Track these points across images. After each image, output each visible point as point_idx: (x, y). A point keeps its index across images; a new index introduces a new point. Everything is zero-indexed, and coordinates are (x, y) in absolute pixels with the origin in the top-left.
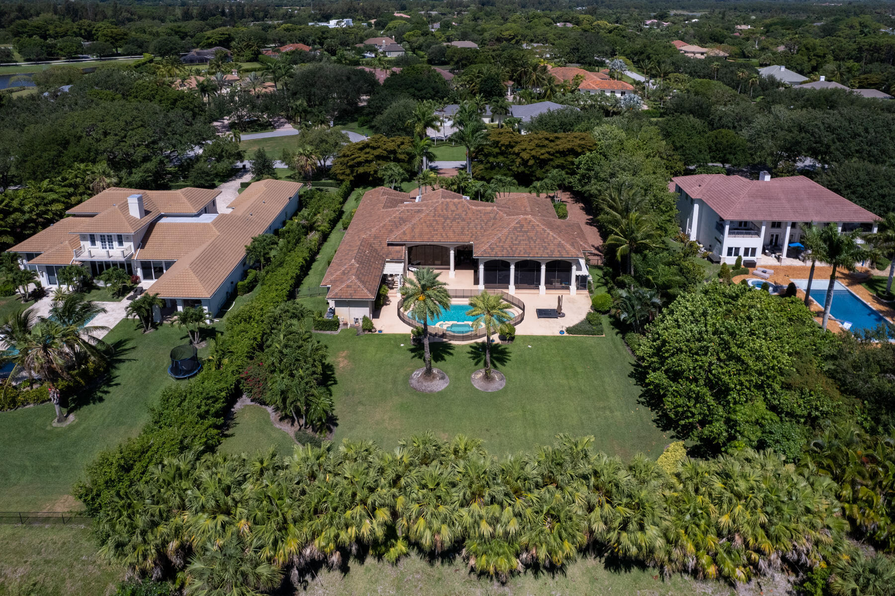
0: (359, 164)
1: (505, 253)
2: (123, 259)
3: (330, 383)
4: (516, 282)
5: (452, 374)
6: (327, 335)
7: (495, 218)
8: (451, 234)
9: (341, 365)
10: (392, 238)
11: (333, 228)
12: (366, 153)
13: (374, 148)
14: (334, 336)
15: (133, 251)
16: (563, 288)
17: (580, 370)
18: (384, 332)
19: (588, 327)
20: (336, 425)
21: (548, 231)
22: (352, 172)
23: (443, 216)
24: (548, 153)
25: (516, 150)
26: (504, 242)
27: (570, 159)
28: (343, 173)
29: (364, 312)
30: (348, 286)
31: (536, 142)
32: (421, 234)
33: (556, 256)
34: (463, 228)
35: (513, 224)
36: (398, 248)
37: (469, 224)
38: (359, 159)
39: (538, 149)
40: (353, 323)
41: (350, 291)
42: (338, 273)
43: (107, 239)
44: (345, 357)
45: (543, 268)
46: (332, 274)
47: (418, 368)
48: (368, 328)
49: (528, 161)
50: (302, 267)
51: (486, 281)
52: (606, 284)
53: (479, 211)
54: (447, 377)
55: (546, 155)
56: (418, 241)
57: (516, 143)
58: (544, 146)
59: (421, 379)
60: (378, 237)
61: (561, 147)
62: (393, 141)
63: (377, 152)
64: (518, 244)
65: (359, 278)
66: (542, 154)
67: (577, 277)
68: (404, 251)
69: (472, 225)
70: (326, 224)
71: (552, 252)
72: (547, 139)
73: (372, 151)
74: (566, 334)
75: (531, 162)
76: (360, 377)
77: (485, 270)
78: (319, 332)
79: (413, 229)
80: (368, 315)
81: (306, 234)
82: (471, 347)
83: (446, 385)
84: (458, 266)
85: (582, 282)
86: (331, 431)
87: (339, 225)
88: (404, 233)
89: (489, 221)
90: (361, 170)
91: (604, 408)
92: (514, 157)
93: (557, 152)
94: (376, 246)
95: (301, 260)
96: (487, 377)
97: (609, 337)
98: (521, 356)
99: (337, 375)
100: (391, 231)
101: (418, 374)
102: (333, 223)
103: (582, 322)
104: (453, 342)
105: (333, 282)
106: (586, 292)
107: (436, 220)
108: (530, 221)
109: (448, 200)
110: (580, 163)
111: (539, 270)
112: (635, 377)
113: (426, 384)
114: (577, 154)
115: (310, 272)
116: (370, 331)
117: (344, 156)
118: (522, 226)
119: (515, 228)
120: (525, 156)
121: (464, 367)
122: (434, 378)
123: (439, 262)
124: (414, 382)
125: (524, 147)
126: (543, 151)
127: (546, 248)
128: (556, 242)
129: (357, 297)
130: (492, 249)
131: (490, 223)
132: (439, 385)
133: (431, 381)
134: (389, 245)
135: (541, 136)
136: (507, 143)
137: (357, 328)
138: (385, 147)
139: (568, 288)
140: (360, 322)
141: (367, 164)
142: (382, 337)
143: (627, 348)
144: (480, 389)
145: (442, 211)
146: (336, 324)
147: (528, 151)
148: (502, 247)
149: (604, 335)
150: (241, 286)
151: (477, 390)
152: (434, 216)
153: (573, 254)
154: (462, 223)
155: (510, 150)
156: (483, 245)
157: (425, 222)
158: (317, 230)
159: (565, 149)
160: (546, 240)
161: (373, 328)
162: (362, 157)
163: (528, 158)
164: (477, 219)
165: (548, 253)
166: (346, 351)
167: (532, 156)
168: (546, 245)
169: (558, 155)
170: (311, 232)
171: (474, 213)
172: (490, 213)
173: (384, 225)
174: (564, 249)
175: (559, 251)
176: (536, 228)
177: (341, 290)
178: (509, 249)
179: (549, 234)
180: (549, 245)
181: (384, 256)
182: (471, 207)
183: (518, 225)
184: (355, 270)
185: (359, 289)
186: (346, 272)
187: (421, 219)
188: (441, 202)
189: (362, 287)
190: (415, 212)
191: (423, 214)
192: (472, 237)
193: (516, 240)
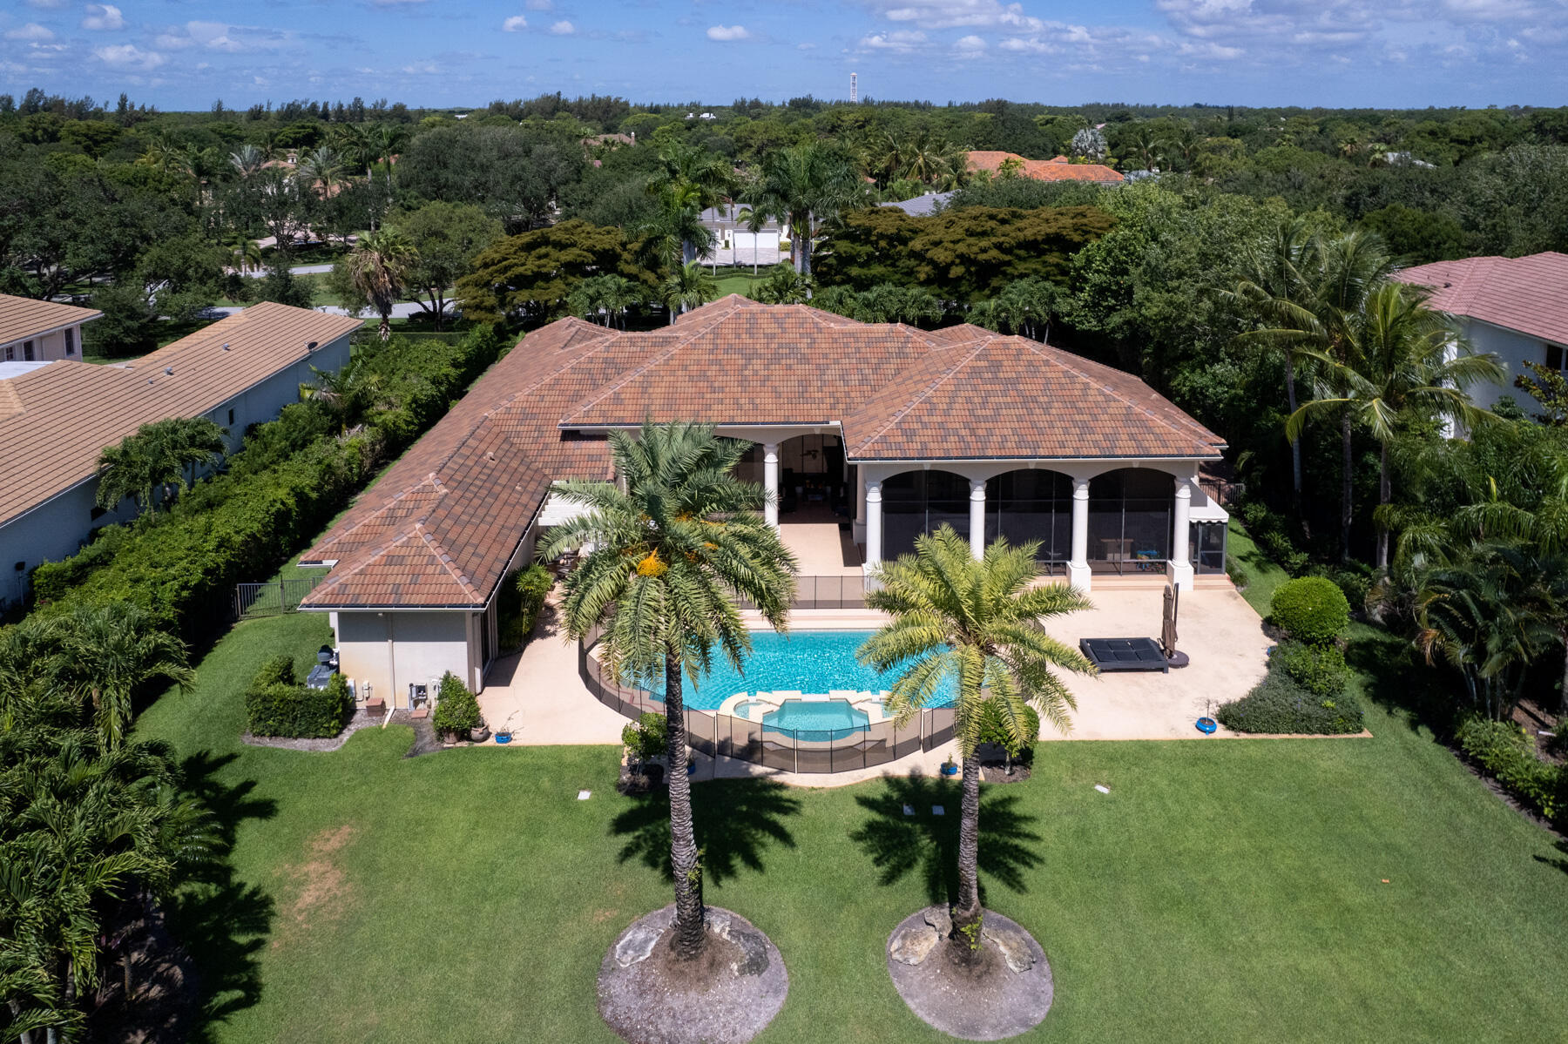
0: (523, 282)
1: (952, 445)
3: (225, 997)
5: (796, 936)
6: (296, 755)
7: (901, 354)
8: (766, 400)
9: (308, 897)
10: (577, 416)
12: (540, 257)
14: (319, 763)
16: (1142, 569)
18: (519, 740)
21: (1085, 379)
23: (740, 351)
24: (999, 246)
25: (917, 244)
26: (946, 413)
29: (447, 659)
31: (966, 224)
32: (671, 403)
33: (1127, 452)
34: (804, 384)
35: (967, 361)
36: (594, 446)
37: (822, 370)
38: (521, 269)
39: (971, 240)
40: (405, 703)
41: (397, 576)
42: (372, 517)
44: (335, 859)
45: (1081, 496)
47: (641, 909)
48: (460, 723)
49: (949, 267)
50: (282, 516)
53: (850, 335)
54: (774, 957)
55: (994, 253)
57: (915, 232)
58: (984, 234)
59: (657, 976)
60: (534, 416)
61: (1029, 234)
62: (609, 233)
63: (568, 255)
64: (994, 420)
65: (437, 532)
66: (984, 251)
67: (1192, 527)
68: (613, 455)
69: (832, 373)
71: (1113, 439)
72: (992, 217)
73: (554, 253)
74: (1222, 732)
75: (957, 271)
76: (375, 963)
78: (268, 742)
79: (645, 387)
80: (461, 672)
81: (334, 431)
82: (865, 802)
83: (774, 1005)
84: (789, 512)
85: (1208, 548)
88: (617, 399)
89: (883, 360)
92: (913, 262)
93: (1020, 245)
94: (526, 443)
95: (282, 493)
96: (964, 955)
97: (1394, 742)
98: (1082, 834)
99: (270, 962)
100: (577, 397)
101: (641, 943)
104: (797, 780)
105: (349, 548)
106: (1222, 580)
107: (718, 362)
109: (754, 308)
110: (1089, 261)
111: (1067, 508)
113: (676, 1001)
114: (1073, 246)
116: (463, 735)
117: (486, 266)
118: (996, 366)
120: (941, 255)
121: (846, 899)
122: (714, 965)
124: (619, 989)
125: (936, 238)
126: (984, 243)
127: (1086, 429)
128: (1116, 409)
129: (420, 598)
130: (910, 435)
131: (890, 368)
132: (740, 1008)
133: (704, 982)
134: (567, 436)
136: (893, 231)
137: (416, 724)
138: (589, 243)
139: (1161, 569)
140: (432, 698)
141: (541, 283)
142: (510, 760)
143: (1487, 785)
144: (939, 1026)
145: (738, 336)
146: (333, 708)
147: (946, 244)
148: (941, 426)
149: (1366, 734)
150: (48, 576)
151: (927, 1030)
152: (711, 352)
153: (1182, 444)
154: (801, 369)
155: (900, 248)
156: (876, 423)
157: (685, 367)
158: (372, 424)
159: (1040, 238)
160: (1081, 405)
161: (477, 721)
162: (530, 265)
163: (949, 260)
164: (847, 355)
165: (1096, 444)
166: (346, 829)
167: (958, 256)
168: (1086, 417)
169: (1022, 253)
170: (351, 425)
171: (835, 341)
172: (884, 340)
173: (557, 381)
174: (1149, 431)
175: (1132, 437)
176: (1043, 369)
177: (361, 573)
178: (964, 432)
179: (1087, 385)
180: (1094, 418)
181: (548, 471)
182: (824, 324)
183: (983, 364)
184: (433, 506)
185: (429, 570)
186: (399, 513)
187: (672, 358)
188: (732, 312)
189: (442, 560)
190: (655, 344)
191: (680, 346)
192: (834, 406)
193: (984, 405)
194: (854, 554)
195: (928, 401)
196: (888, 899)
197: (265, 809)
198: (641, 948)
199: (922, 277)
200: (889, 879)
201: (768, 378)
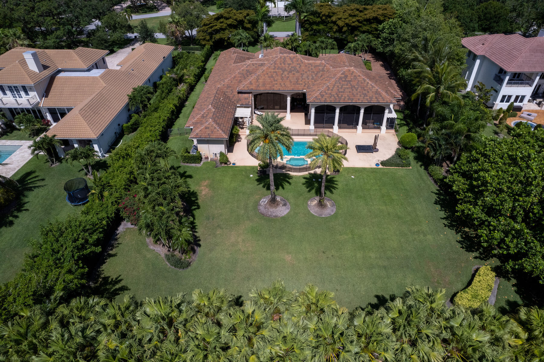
0: (217, 31)
1: (332, 99)
2: (29, 107)
3: (194, 207)
4: (339, 123)
5: (292, 200)
6: (193, 167)
7: (323, 70)
8: (288, 84)
9: (204, 193)
10: (241, 87)
11: (197, 81)
12: (221, 23)
13: (227, 19)
14: (198, 168)
15: (39, 100)
16: (375, 128)
17: (395, 197)
18: (237, 165)
19: (398, 161)
20: (199, 246)
21: (368, 81)
22: (211, 38)
23: (281, 69)
24: (358, 21)
25: (334, 19)
26: (332, 90)
27: (374, 26)
28: (204, 39)
29: (221, 148)
30: (206, 128)
31: (349, 12)
32: (264, 84)
33: (374, 102)
34: (298, 79)
35: (339, 75)
36: (246, 95)
37: (302, 75)
38: (216, 27)
39: (350, 18)
40: (212, 157)
41: (208, 131)
42: (199, 116)
43: (14, 89)
44: (206, 186)
45: (362, 111)
46: (194, 118)
47: (264, 196)
48: (224, 160)
49: (342, 27)
50: (173, 112)
51: (316, 122)
52: (407, 125)
53: (310, 64)
54: (288, 204)
55: (357, 23)
56: (262, 89)
57: (334, 13)
58: (355, 16)
59: (268, 206)
60: (230, 87)
61: (368, 17)
62: (241, 13)
63: (229, 22)
64: (343, 92)
65: (215, 121)
66: (353, 22)
67: (388, 119)
68: (251, 98)
69: (305, 76)
70: (192, 78)
71: (371, 98)
72: (358, 10)
73: (225, 21)
74: (380, 166)
75: (345, 29)
76: (219, 203)
77: (316, 113)
78: (186, 164)
79: (257, 79)
80: (224, 151)
81: (177, 85)
82: (305, 178)
83: (288, 211)
84: (293, 110)
85: (391, 123)
86: (194, 251)
87: (203, 79)
88: (251, 83)
89: (318, 72)
90: (218, 36)
91: (418, 232)
92: (332, 25)
93: (365, 20)
94: (229, 94)
95: (171, 106)
96: (321, 204)
97: (416, 169)
98: (346, 185)
99: (200, 201)
100: (240, 82)
101: (264, 201)
102: (198, 77)
103: (393, 157)
104: (292, 173)
105: (195, 124)
106: (393, 131)
107: (276, 72)
108: (353, 72)
109: (285, 55)
110: (384, 28)
111: (359, 113)
112: (439, 204)
113: (272, 210)
114: (380, 22)
115: (181, 116)
116: (226, 163)
117: (205, 25)
118: (346, 76)
119: (341, 78)
120: (340, 23)
121: (301, 195)
122: (278, 205)
123: (278, 107)
124: (262, 208)
125: (339, 17)
126: (354, 20)
127: (365, 95)
128: (374, 90)
129: (214, 136)
130: (322, 96)
131: (320, 75)
132: (282, 211)
133: (276, 207)
134: (239, 93)
135: (353, 8)
136: (327, 14)
137: (215, 161)
138: (235, 17)
139: (379, 128)
140: (218, 156)
141: (222, 32)
142: (236, 169)
143: (430, 178)
144: (316, 215)
145: (281, 64)
146: (199, 158)
147: (343, 19)
148: (330, 94)
149: (411, 168)
150: (126, 127)
151: (314, 215)
152: (274, 69)
153: (388, 100)
154: (297, 75)
155: (329, 19)
156: (314, 92)
157: (267, 74)
158: (185, 83)
159: (371, 18)
160: (366, 88)
161: (228, 161)
162: (218, 26)
163: (343, 25)
164: (309, 71)
165: (367, 99)
166: (207, 181)
167: (345, 24)
168: (366, 92)
169: (365, 23)
170: (180, 84)
171: (306, 66)
172: (319, 66)
173: (235, 77)
174: (381, 96)
175: (376, 98)
176: (358, 78)
177: (200, 131)
178: (336, 96)
179: (368, 83)
180: (368, 92)
181: (235, 102)
182: (303, 61)
183: (343, 76)
184: (212, 114)
185: (215, 130)
186: (205, 115)
187: (264, 71)
188: (279, 56)
189: (217, 128)
190: (259, 66)
191: (266, 67)
192: (305, 86)
193: (341, 88)
194: (308, 122)
195: (328, 86)
196: (308, 195)
197: (190, 177)
198: (265, 202)
199: (335, 30)
200: (309, 191)
201: (288, 77)
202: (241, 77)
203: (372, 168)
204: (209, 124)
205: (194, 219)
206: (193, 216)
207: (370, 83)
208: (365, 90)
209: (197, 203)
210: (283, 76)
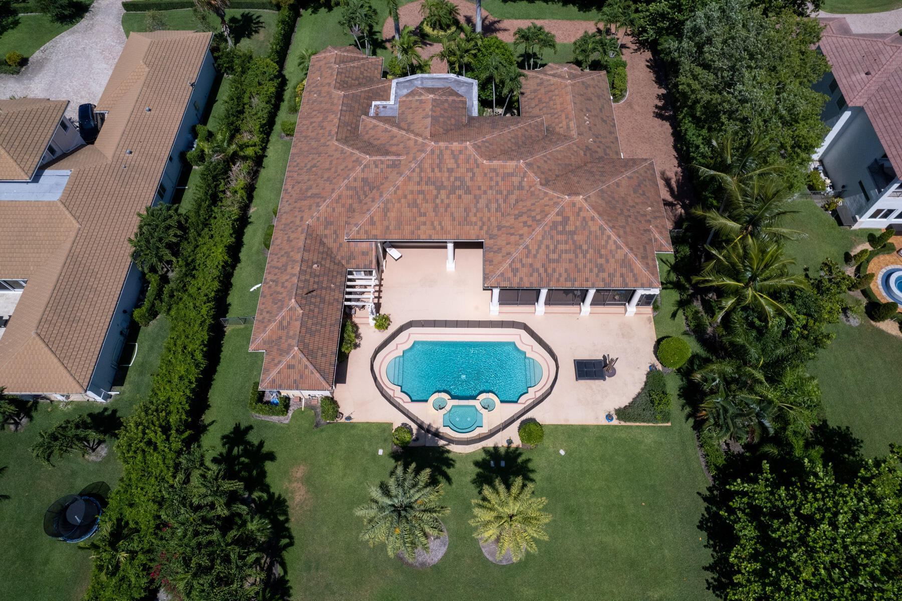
5: (452, 524)
6: (274, 425)
7: (520, 187)
8: (447, 222)
9: (297, 499)
10: (353, 233)
14: (283, 427)
16: (616, 303)
17: (631, 510)
18: (355, 420)
21: (609, 232)
23: (434, 183)
26: (535, 256)
30: (290, 367)
32: (399, 225)
36: (364, 245)
37: (477, 199)
40: (309, 398)
41: (293, 374)
42: (273, 325)
44: (301, 480)
46: (264, 324)
51: (502, 300)
52: (676, 285)
53: (494, 170)
56: (395, 237)
60: (332, 223)
64: (557, 261)
65: (304, 348)
67: (640, 298)
68: (374, 252)
69: (482, 203)
74: (615, 422)
76: (325, 529)
78: (261, 417)
83: (444, 550)
85: (647, 300)
88: (373, 222)
89: (510, 192)
94: (329, 242)
97: (677, 428)
98: (549, 478)
99: (292, 525)
100: (351, 209)
103: (640, 395)
105: (268, 345)
106: (649, 310)
107: (421, 192)
108: (580, 209)
109: (442, 145)
115: (243, 255)
116: (334, 417)
118: (566, 220)
119: (554, 225)
127: (601, 269)
128: (619, 255)
129: (305, 386)
130: (515, 271)
131: (513, 198)
132: (434, 551)
134: (349, 242)
137: (314, 408)
139: (625, 305)
142: (352, 431)
144: (491, 559)
145: (433, 171)
148: (531, 265)
149: (669, 423)
150: (140, 317)
151: (488, 561)
152: (419, 184)
153: (644, 280)
154: (467, 198)
157: (405, 197)
160: (603, 251)
161: (338, 414)
164: (491, 188)
165: (604, 279)
166: (302, 467)
168: (602, 261)
170: (233, 168)
171: (485, 174)
172: (512, 175)
173: (340, 197)
174: (632, 271)
175: (622, 275)
176: (590, 223)
177: (279, 372)
178: (542, 270)
179: (609, 237)
180: (607, 261)
181: (344, 262)
182: (480, 160)
183: (559, 219)
184: (298, 324)
185: (306, 371)
186: (285, 323)
187: (398, 188)
188: (429, 149)
189: (311, 367)
190: (388, 166)
191: (401, 179)
192: (481, 228)
193: (554, 252)
195: (527, 247)
197: (271, 457)
201: (448, 206)
202: (351, 197)
203: (598, 426)
204: (294, 357)
205: (286, 572)
206: (283, 565)
207: (614, 237)
208: (601, 256)
209: (288, 529)
210: (438, 201)
